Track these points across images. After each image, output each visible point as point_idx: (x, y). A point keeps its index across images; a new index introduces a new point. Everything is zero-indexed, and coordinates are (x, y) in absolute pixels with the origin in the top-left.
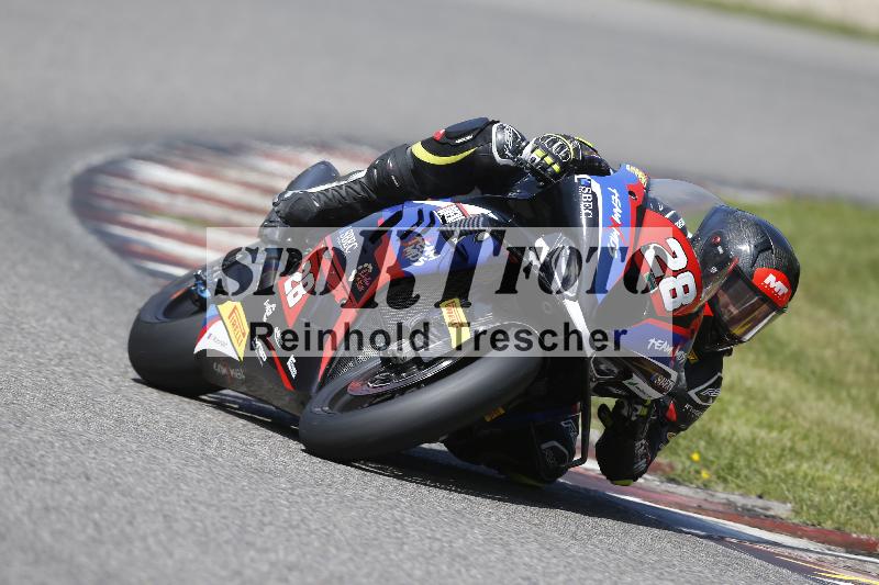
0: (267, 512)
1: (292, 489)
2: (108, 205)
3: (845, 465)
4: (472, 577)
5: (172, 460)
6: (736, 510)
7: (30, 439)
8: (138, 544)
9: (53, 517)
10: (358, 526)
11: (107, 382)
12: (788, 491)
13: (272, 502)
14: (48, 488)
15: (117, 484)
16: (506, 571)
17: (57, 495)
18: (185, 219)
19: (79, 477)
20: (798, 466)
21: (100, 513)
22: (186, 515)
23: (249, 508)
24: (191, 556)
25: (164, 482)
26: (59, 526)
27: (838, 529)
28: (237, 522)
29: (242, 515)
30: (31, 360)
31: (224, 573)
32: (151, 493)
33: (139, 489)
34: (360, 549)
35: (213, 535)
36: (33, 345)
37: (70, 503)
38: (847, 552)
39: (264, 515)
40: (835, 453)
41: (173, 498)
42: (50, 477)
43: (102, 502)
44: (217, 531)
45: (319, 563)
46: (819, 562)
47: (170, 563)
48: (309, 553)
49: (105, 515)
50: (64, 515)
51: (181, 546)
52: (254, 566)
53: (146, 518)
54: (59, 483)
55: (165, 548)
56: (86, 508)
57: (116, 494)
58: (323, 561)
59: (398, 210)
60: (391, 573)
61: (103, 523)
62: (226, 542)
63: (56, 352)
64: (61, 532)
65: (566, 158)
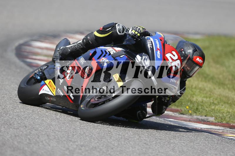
0: (74, 131)
1: (81, 125)
2: (26, 54)
3: (227, 106)
4: (130, 144)
5: (48, 120)
6: (200, 120)
7: (10, 118)
8: (41, 143)
9: (17, 138)
10: (99, 133)
12: (213, 114)
13: (75, 129)
14: (15, 130)
15: (34, 128)
16: (139, 142)
17: (18, 132)
19: (24, 127)
20: (215, 107)
21: (30, 136)
22: (53, 135)
23: (69, 131)
24: (55, 145)
25: (46, 126)
26: (19, 140)
27: (227, 123)
28: (67, 135)
29: (67, 133)
30: (8, 97)
31: (64, 149)
32: (43, 129)
33: (40, 129)
34: (100, 139)
35: (60, 139)
36: (8, 93)
37: (22, 134)
38: (230, 129)
39: (74, 133)
40: (225, 103)
41: (49, 130)
42: (16, 128)
43: (30, 133)
44: (61, 138)
45: (89, 144)
46: (223, 132)
47: (50, 147)
48: (87, 142)
49: (31, 136)
50: (20, 137)
51: (52, 143)
52: (72, 146)
53: (42, 136)
54: (18, 129)
55: (48, 144)
56: (26, 135)
57: (34, 130)
58: (90, 143)
59: (95, 50)
60: (109, 145)
61: (31, 138)
62: (64, 141)
63: (14, 94)
64: (20, 142)
65: (141, 32)
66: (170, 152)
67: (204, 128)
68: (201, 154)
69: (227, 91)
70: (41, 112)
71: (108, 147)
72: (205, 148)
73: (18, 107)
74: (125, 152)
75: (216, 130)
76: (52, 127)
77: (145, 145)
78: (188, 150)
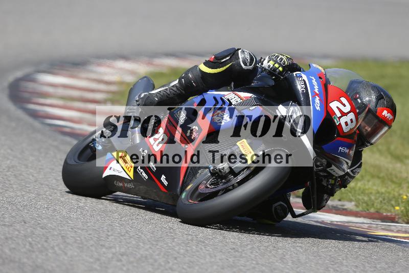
0: (109, 230)
2: (26, 95)
3: (377, 181)
4: (207, 250)
5: (64, 210)
6: (329, 208)
8: (50, 251)
9: (10, 242)
11: (31, 177)
12: (353, 196)
13: (111, 225)
14: (6, 229)
15: (39, 224)
16: (223, 246)
17: (11, 232)
18: (62, 98)
19: (21, 222)
20: (356, 184)
21: (32, 239)
22: (72, 235)
23: (101, 229)
24: (76, 254)
25: (61, 221)
26: (13, 246)
27: (377, 212)
28: (96, 236)
29: (97, 232)
31: (91, 260)
32: (55, 227)
33: (49, 225)
34: (154, 243)
35: (85, 243)
37: (17, 235)
38: (382, 222)
39: (108, 231)
40: (373, 176)
41: (66, 228)
42: (7, 224)
43: (33, 233)
44: (87, 241)
45: (135, 251)
46: (369, 228)
47: (66, 258)
48: (131, 247)
49: (34, 239)
50: (15, 240)
51: (71, 249)
52: (105, 255)
53: (54, 238)
54: (11, 226)
55: (63, 251)
56: (25, 236)
57: (38, 228)
58: (137, 250)
59: (202, 97)
60: (169, 252)
61: (33, 242)
62: (91, 246)
63: (6, 165)
64: (14, 249)
65: (284, 64)
66: (277, 264)
67: (337, 222)
68: (330, 267)
69: (377, 156)
70: (51, 196)
71: (168, 256)
72: (338, 256)
73: (12, 188)
74: (197, 265)
75: (357, 225)
76: (71, 222)
77: (233, 251)
78: (307, 260)
